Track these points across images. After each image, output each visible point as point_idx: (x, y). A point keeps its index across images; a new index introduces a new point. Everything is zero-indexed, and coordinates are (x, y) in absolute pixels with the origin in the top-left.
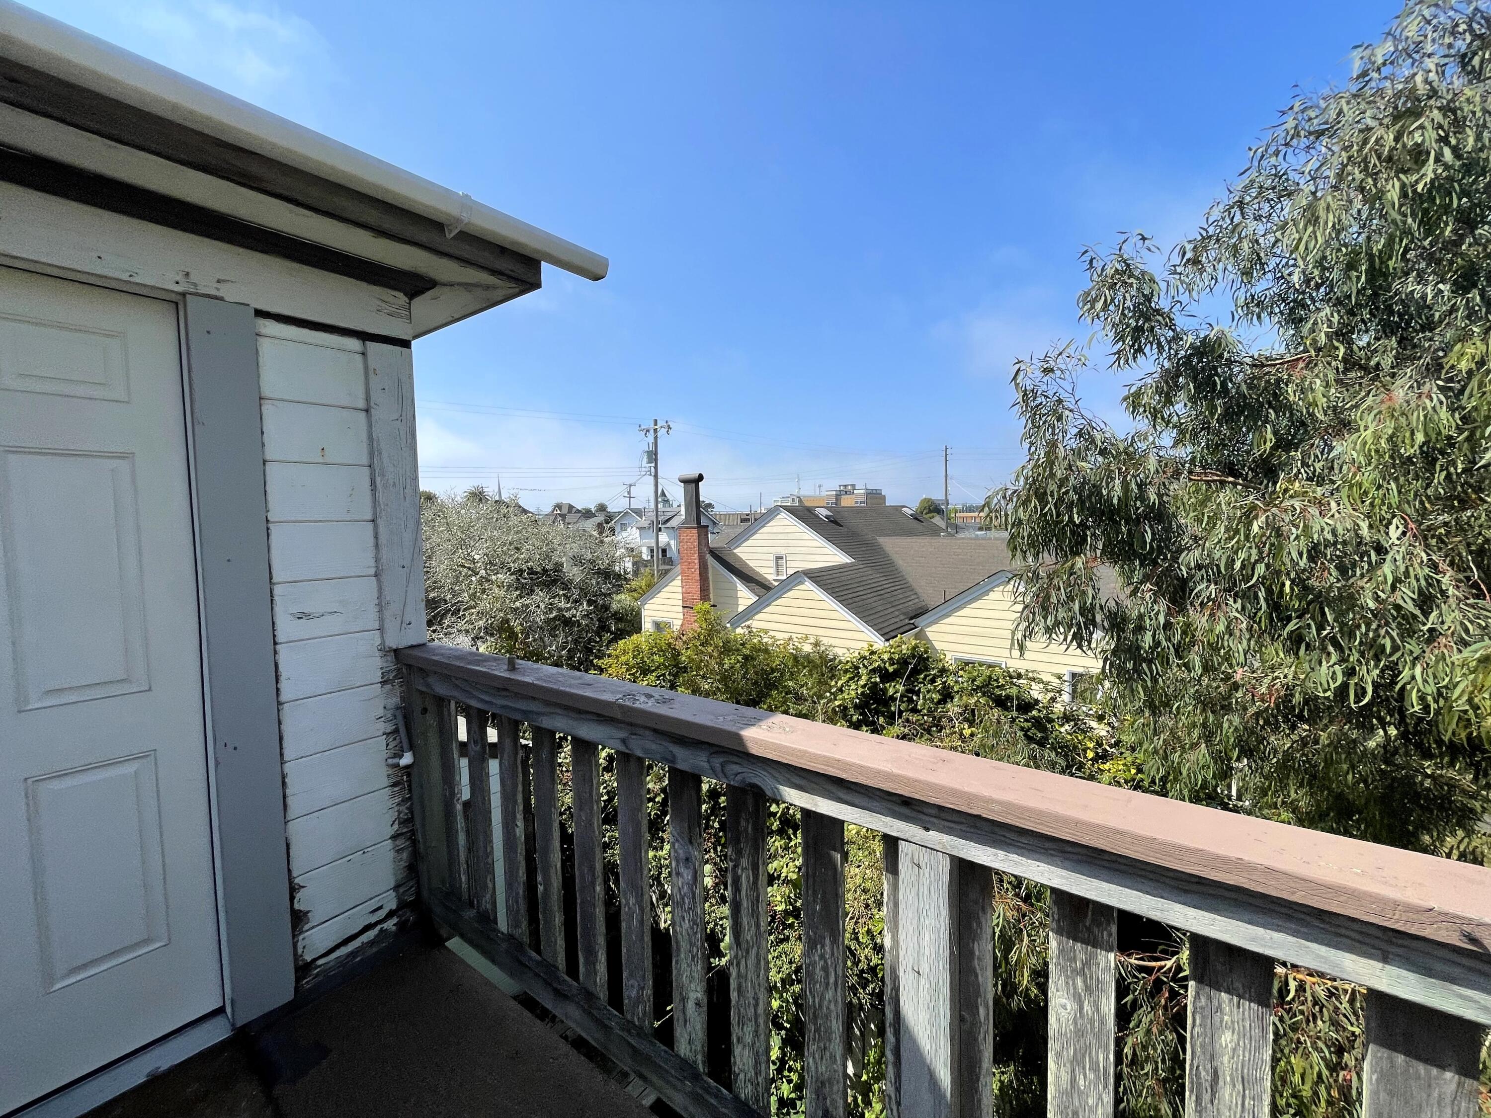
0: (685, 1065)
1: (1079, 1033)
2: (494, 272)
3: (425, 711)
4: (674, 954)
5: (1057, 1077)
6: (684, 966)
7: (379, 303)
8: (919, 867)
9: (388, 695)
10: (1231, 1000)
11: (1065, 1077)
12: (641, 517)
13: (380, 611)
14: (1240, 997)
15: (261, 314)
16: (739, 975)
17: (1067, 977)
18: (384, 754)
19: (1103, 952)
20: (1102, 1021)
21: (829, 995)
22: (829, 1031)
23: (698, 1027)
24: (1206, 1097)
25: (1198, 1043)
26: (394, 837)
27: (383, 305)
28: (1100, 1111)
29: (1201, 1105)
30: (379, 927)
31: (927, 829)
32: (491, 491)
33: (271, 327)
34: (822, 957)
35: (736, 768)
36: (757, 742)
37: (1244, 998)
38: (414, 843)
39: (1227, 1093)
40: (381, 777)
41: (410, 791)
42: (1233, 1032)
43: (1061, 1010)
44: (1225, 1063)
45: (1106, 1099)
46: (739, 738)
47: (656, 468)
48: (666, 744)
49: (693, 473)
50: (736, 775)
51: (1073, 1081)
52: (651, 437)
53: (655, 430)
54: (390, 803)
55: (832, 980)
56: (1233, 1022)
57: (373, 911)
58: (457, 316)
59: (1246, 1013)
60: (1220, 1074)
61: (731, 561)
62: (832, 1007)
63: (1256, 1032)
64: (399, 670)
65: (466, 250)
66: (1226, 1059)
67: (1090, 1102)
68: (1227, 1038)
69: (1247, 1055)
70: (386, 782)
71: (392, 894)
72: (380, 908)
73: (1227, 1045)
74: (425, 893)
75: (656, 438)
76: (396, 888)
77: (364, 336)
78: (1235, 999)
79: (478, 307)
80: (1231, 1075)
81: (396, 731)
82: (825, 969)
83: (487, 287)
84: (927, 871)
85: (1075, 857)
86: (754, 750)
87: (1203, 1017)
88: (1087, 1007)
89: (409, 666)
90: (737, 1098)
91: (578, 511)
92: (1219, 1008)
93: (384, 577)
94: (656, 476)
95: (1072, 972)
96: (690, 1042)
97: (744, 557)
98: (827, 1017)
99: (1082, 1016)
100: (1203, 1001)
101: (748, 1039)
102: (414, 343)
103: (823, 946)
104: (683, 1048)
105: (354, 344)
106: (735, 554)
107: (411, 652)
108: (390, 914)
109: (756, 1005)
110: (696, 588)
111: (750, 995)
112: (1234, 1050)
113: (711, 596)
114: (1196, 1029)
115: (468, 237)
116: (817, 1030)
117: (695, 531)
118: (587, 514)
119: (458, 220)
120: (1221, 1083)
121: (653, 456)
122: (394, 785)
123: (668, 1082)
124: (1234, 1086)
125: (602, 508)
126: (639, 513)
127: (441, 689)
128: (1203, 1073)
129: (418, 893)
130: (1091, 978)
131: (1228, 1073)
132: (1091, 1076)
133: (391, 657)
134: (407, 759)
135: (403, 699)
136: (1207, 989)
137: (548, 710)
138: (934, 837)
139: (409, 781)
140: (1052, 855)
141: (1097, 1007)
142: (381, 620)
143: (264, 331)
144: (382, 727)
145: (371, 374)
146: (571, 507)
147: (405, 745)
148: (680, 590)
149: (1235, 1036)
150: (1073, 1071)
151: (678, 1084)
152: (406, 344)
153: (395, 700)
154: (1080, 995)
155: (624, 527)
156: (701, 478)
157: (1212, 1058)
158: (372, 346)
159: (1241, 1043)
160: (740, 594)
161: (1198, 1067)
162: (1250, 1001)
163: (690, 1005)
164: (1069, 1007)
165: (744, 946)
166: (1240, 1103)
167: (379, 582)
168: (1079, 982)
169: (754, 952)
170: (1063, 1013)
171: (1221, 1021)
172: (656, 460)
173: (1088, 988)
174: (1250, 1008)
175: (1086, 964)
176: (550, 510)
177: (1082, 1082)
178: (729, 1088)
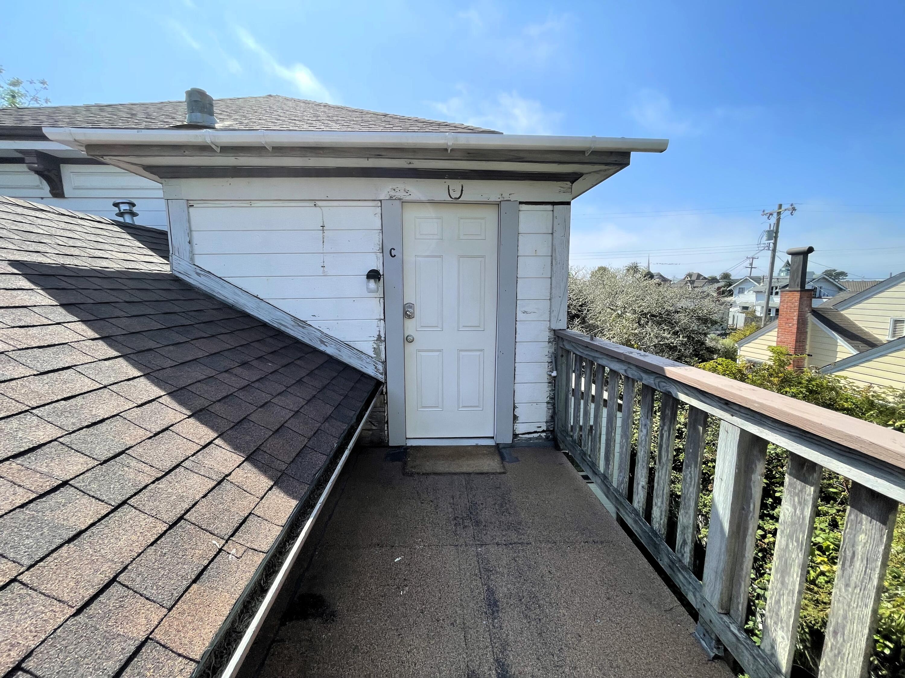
0: (635, 511)
1: (793, 523)
2: (606, 164)
3: (562, 356)
4: (636, 465)
5: (780, 542)
6: (639, 470)
7: (560, 188)
8: (727, 432)
9: (550, 347)
10: (867, 519)
11: (784, 543)
12: (759, 283)
13: (550, 314)
14: (872, 518)
15: (521, 203)
16: (658, 476)
17: (791, 496)
18: (547, 370)
19: (809, 486)
20: (804, 518)
21: (691, 489)
22: (689, 506)
23: (642, 496)
24: (848, 563)
25: (847, 537)
26: (548, 403)
27: (562, 189)
28: (797, 561)
29: (844, 567)
30: (539, 434)
31: (732, 416)
32: (643, 266)
33: (524, 207)
34: (690, 473)
35: (664, 384)
36: (670, 372)
37: (874, 519)
38: (554, 408)
39: (858, 564)
40: (545, 378)
41: (555, 387)
42: (866, 535)
43: (786, 511)
44: (859, 549)
45: (800, 556)
46: (662, 369)
47: (775, 244)
48: (640, 372)
49: (803, 246)
50: (664, 387)
51: (787, 545)
52: (773, 220)
53: (779, 213)
54: (547, 389)
55: (693, 483)
56: (866, 530)
57: (538, 427)
58: (594, 184)
59: (874, 526)
60: (856, 554)
61: (836, 321)
62: (692, 495)
63: (877, 536)
64: (555, 338)
65: (594, 159)
66: (860, 548)
67: (793, 556)
68: (862, 537)
69: (871, 547)
70: (547, 381)
71: (545, 424)
72: (540, 427)
73: (861, 540)
74: (556, 429)
75: (778, 220)
76: (546, 422)
77: (553, 204)
78: (869, 518)
79: (603, 179)
80: (861, 556)
81: (551, 362)
82: (691, 478)
83: (605, 170)
84: (730, 434)
85: (795, 434)
86: (668, 375)
87: (852, 525)
88: (798, 512)
89: (558, 337)
90: (652, 528)
91: (705, 278)
92: (861, 522)
93: (553, 300)
94: (774, 251)
95: (794, 494)
96: (638, 502)
97: (852, 318)
98: (689, 499)
99: (795, 515)
100: (853, 517)
101: (659, 504)
102: (572, 202)
103: (691, 468)
104: (636, 505)
105: (549, 207)
106: (842, 315)
107: (560, 331)
108: (543, 431)
109: (663, 490)
110: (792, 339)
111: (662, 486)
112: (865, 544)
113: (807, 347)
114: (847, 530)
115: (595, 153)
116: (685, 504)
117: (798, 295)
118: (713, 280)
119: (590, 148)
120: (856, 559)
121: (773, 235)
122: (549, 383)
123: (626, 513)
124: (862, 561)
125: (726, 276)
126: (758, 280)
127: (568, 347)
128: (848, 552)
129: (554, 428)
130: (802, 498)
131: (860, 554)
132: (795, 544)
133: (552, 333)
134: (554, 374)
135: (555, 350)
136: (856, 511)
137: (601, 357)
138: (736, 420)
139: (555, 383)
140: (784, 433)
141: (802, 512)
142: (550, 317)
143: (521, 209)
144: (547, 359)
145: (555, 218)
146: (699, 276)
147: (554, 369)
148: (775, 339)
149: (867, 537)
150: (788, 540)
151: (630, 514)
152: (569, 203)
153: (552, 350)
154: (795, 505)
155: (741, 291)
156: (811, 250)
157: (853, 546)
158: (556, 207)
159: (869, 541)
160: (839, 349)
161: (845, 549)
162: (877, 520)
163: (640, 487)
164: (790, 510)
165: (662, 464)
166: (864, 570)
167: (551, 302)
168: (796, 499)
169: (665, 467)
170: (787, 512)
171: (861, 529)
172: (776, 238)
173: (800, 503)
174: (877, 524)
175: (801, 491)
176: (683, 277)
177: (791, 546)
178: (650, 524)
